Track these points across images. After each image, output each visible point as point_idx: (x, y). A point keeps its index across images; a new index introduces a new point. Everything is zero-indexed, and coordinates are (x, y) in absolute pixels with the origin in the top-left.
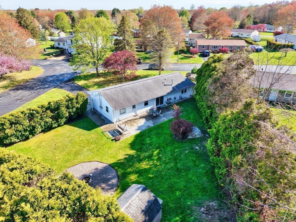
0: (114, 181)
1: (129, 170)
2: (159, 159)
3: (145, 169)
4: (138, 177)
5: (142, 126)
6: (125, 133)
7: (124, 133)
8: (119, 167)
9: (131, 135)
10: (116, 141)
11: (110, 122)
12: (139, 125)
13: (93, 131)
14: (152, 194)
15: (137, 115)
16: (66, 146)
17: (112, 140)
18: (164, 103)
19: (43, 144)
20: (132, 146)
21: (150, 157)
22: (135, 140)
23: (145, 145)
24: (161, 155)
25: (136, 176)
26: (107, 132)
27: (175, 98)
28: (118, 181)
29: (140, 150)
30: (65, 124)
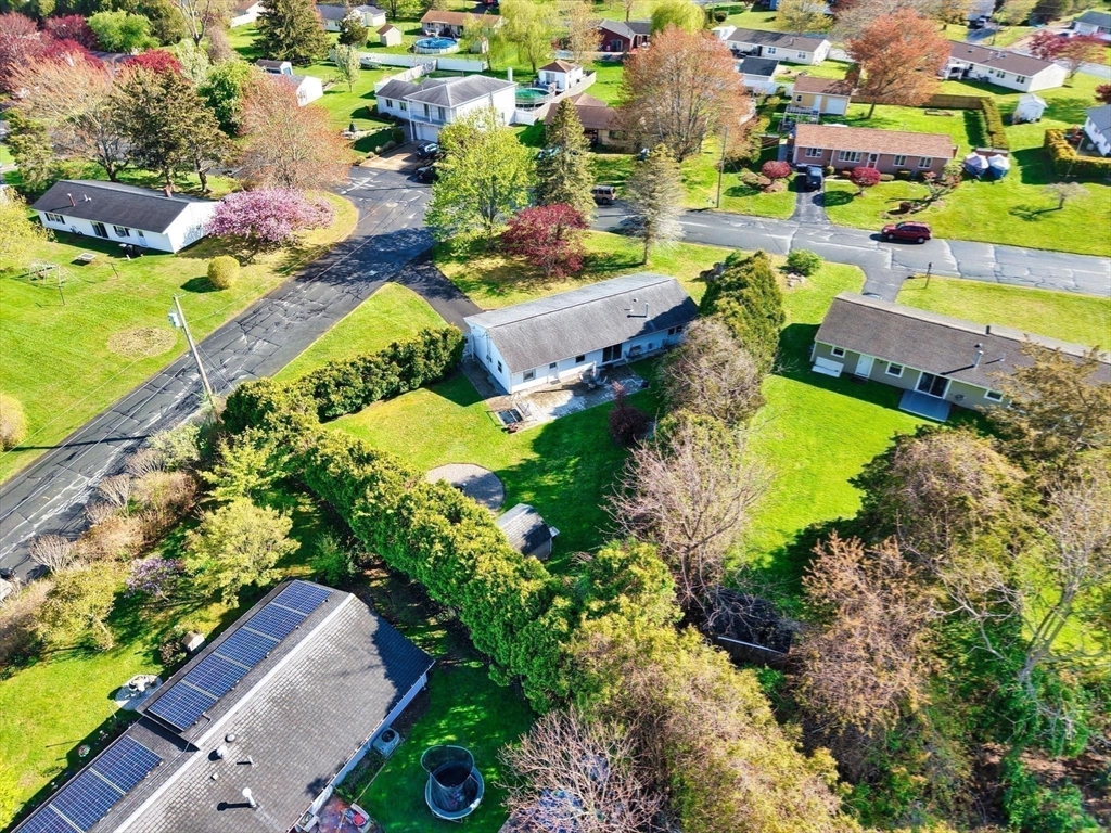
0: (499, 498)
1: (524, 484)
2: (575, 473)
3: (548, 486)
4: (535, 496)
5: (562, 407)
6: (529, 419)
7: (525, 419)
8: (508, 478)
9: (538, 424)
10: (510, 432)
11: (503, 392)
12: (558, 405)
13: (472, 407)
14: (541, 519)
15: (558, 381)
16: (425, 432)
17: (504, 430)
18: (623, 357)
19: (386, 422)
20: (537, 445)
21: (561, 469)
22: (542, 434)
23: (558, 446)
24: (580, 468)
25: (532, 494)
26: (496, 413)
27: (650, 346)
28: (504, 499)
29: (546, 454)
30: (421, 386)
